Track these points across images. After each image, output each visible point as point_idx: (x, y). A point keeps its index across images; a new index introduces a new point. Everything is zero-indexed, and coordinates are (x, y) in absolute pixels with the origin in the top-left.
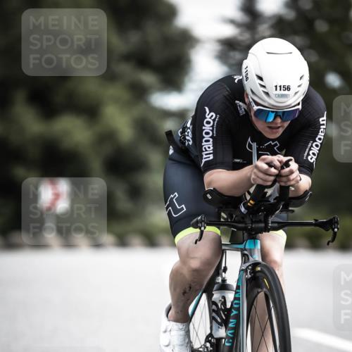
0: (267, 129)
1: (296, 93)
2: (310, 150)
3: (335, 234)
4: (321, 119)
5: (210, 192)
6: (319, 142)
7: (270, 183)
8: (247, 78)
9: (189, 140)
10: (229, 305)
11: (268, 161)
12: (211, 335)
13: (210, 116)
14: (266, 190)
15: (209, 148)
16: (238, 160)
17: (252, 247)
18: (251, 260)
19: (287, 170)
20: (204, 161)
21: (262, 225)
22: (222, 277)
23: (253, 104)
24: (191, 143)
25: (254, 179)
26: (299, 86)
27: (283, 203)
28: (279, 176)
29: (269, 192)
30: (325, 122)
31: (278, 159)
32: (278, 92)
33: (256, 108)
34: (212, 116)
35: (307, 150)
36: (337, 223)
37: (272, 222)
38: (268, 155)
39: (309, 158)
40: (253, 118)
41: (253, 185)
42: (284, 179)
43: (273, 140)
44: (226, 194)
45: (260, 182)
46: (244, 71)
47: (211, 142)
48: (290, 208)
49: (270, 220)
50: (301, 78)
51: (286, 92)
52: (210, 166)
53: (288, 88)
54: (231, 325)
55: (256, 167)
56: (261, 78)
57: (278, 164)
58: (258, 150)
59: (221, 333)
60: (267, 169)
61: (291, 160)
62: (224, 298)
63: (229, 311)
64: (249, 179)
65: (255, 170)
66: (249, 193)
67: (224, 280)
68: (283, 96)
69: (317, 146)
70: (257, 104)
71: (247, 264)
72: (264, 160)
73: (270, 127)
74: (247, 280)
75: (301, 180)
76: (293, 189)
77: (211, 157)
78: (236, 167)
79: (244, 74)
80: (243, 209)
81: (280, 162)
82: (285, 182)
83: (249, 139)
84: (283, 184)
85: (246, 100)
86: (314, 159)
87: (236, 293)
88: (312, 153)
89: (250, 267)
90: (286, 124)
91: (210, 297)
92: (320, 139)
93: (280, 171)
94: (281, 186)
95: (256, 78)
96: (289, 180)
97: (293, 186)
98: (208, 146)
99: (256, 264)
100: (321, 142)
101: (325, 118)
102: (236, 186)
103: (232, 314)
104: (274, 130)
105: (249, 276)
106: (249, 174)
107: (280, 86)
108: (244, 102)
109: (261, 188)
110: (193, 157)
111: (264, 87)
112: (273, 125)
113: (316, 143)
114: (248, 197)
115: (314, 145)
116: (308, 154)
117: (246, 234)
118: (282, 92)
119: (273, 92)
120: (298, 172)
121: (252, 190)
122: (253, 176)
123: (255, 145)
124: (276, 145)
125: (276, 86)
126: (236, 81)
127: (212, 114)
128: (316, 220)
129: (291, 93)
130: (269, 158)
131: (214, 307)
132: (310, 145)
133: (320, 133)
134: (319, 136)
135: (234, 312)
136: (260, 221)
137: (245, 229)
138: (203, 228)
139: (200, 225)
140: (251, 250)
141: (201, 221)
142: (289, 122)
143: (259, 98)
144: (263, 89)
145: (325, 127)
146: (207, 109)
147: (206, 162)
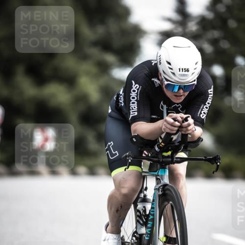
0: (174, 97)
1: (193, 74)
2: (202, 110)
3: (218, 166)
4: (209, 91)
5: (135, 137)
6: (208, 106)
7: (175, 132)
8: (160, 63)
9: (121, 103)
10: (148, 213)
11: (173, 117)
12: (136, 232)
13: (135, 87)
14: (172, 136)
15: (135, 107)
16: (154, 117)
18: (162, 182)
19: (186, 123)
20: (131, 116)
21: (170, 159)
22: (144, 193)
23: (164, 80)
24: (123, 105)
25: (164, 129)
26: (195, 69)
27: (184, 145)
28: (181, 127)
29: (175, 138)
30: (212, 93)
31: (180, 116)
32: (181, 73)
33: (166, 83)
34: (137, 87)
35: (200, 110)
36: (219, 159)
37: (177, 158)
38: (174, 113)
39: (201, 115)
40: (165, 89)
41: (163, 133)
42: (184, 129)
43: (178, 104)
45: (168, 131)
46: (158, 58)
47: (136, 104)
48: (189, 149)
49: (175, 157)
50: (196, 64)
51: (186, 73)
52: (135, 119)
53: (188, 70)
54: (149, 226)
55: (166, 121)
56: (169, 63)
57: (180, 119)
58: (168, 110)
59: (143, 230)
60: (173, 123)
61: (189, 117)
62: (144, 207)
63: (148, 216)
64: (161, 128)
65: (165, 123)
66: (161, 138)
67: (145, 196)
68: (184, 75)
69: (207, 108)
70: (167, 80)
71: (160, 185)
72: (171, 116)
73: (176, 96)
74: (160, 196)
75: (195, 130)
76: (190, 136)
77: (136, 114)
78: (153, 121)
81: (182, 118)
82: (185, 131)
83: (162, 103)
84: (183, 133)
85: (160, 77)
86: (204, 117)
87: (152, 204)
88: (204, 113)
89: (161, 187)
90: (186, 94)
91: (136, 206)
92: (209, 103)
93: (181, 124)
95: (166, 63)
96: (188, 130)
97: (190, 134)
98: (134, 106)
99: (165, 185)
100: (209, 105)
101: (212, 90)
103: (150, 219)
104: (178, 98)
105: (161, 193)
106: (161, 126)
107: (182, 69)
109: (169, 135)
110: (124, 114)
111: (172, 69)
112: (177, 94)
113: (206, 106)
114: (161, 141)
115: (204, 107)
116: (201, 113)
117: (159, 165)
118: (184, 73)
119: (177, 72)
120: (193, 125)
121: (163, 136)
122: (164, 127)
124: (179, 106)
125: (180, 69)
126: (153, 64)
127: (137, 85)
128: (205, 157)
130: (175, 115)
131: (138, 213)
132: (202, 107)
133: (209, 100)
135: (151, 217)
136: (168, 157)
137: (158, 162)
138: (130, 161)
139: (128, 158)
140: (162, 175)
141: (129, 156)
142: (188, 92)
143: (169, 76)
144: (171, 70)
145: (212, 95)
146: (133, 82)
147: (132, 117)
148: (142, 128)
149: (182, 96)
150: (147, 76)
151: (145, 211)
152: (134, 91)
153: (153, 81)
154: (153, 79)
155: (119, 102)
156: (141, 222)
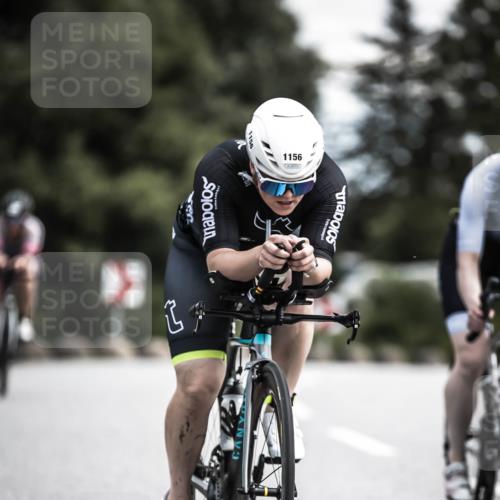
0: (277, 204)
1: (309, 162)
2: (328, 229)
3: (355, 330)
4: (337, 195)
5: (213, 275)
6: (338, 220)
7: (280, 267)
8: (252, 145)
9: (190, 218)
10: (238, 413)
11: (279, 241)
12: (218, 448)
13: (209, 187)
14: (276, 276)
15: (210, 223)
16: (245, 239)
17: (262, 343)
18: (259, 358)
19: (299, 253)
20: (205, 239)
21: (274, 317)
22: (235, 378)
23: (259, 175)
24: (192, 221)
25: (262, 262)
26: (312, 155)
27: (297, 291)
28: (290, 259)
29: (281, 278)
30: (344, 198)
32: (287, 161)
33: (263, 180)
34: (212, 187)
35: (325, 229)
36: (358, 318)
37: (285, 315)
39: (327, 238)
40: (261, 191)
41: (261, 269)
42: (296, 263)
43: (284, 217)
44: (231, 278)
45: (269, 265)
46: (248, 136)
47: (212, 217)
48: (307, 299)
49: (283, 312)
50: (314, 145)
51: (297, 162)
53: (299, 157)
54: (238, 435)
55: (265, 248)
56: (267, 146)
57: (289, 246)
58: (273, 228)
59: (230, 444)
60: (277, 251)
63: (238, 418)
64: (257, 261)
65: (263, 252)
66: (258, 278)
67: (237, 383)
68: (293, 166)
69: (336, 224)
70: (265, 175)
71: (255, 362)
72: (272, 240)
73: (280, 203)
74: (254, 381)
75: (317, 265)
76: (307, 276)
77: (214, 234)
78: (243, 247)
79: (248, 141)
80: (250, 298)
81: (292, 244)
82: (298, 267)
83: (257, 214)
84: (295, 269)
85: (252, 171)
86: (333, 240)
87: (245, 397)
88: (331, 233)
89: (257, 366)
90: (299, 199)
91: (220, 400)
92: (339, 217)
93: (291, 254)
94: (293, 272)
95: (261, 145)
96: (301, 265)
97: (307, 272)
98: (209, 221)
99: (264, 363)
100: (340, 219)
101: (343, 192)
102: (243, 269)
103: (240, 422)
104: (285, 206)
105: (256, 376)
107: (290, 155)
108: (250, 174)
109: (269, 272)
111: (271, 155)
112: (283, 200)
113: (333, 221)
114: (257, 281)
115: (332, 223)
116: (326, 235)
117: (255, 328)
118: (293, 162)
119: (281, 161)
121: (260, 275)
122: (261, 259)
123: (269, 223)
124: (287, 222)
125: (285, 155)
126: (239, 148)
127: (211, 184)
128: (336, 314)
129: (303, 162)
130: (281, 238)
131: (223, 414)
132: (327, 224)
133: (338, 210)
134: (336, 214)
136: (271, 312)
137: (253, 321)
138: (200, 317)
139: (197, 313)
140: (259, 346)
141: (200, 309)
142: (302, 197)
143: (267, 168)
144: (270, 158)
145: (344, 203)
146: (205, 179)
147: (208, 240)
148: (226, 259)
149: (291, 202)
150: (229, 168)
151: (233, 409)
152: (207, 194)
153: (241, 176)
154: (240, 173)
155: (186, 217)
156: (228, 430)
